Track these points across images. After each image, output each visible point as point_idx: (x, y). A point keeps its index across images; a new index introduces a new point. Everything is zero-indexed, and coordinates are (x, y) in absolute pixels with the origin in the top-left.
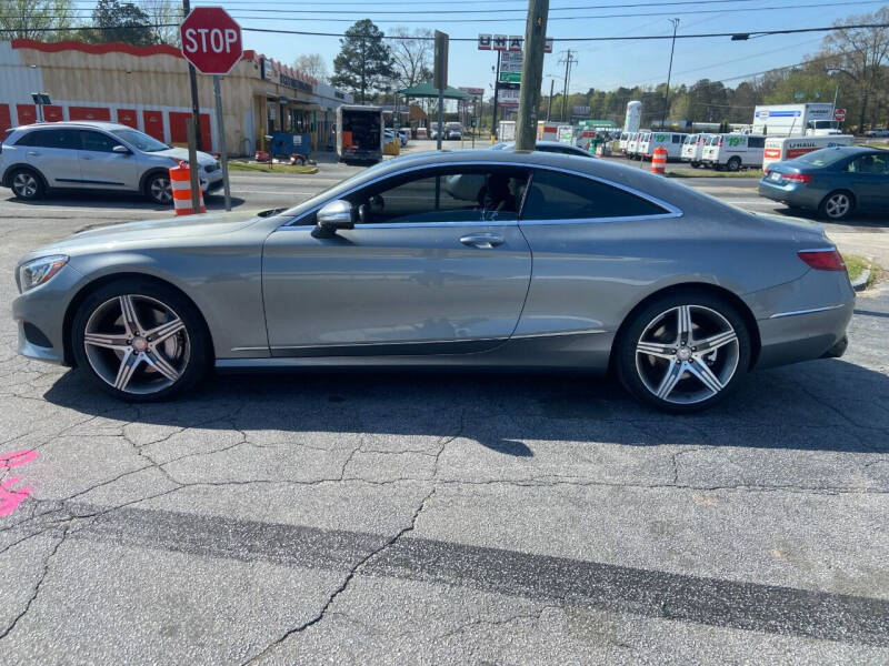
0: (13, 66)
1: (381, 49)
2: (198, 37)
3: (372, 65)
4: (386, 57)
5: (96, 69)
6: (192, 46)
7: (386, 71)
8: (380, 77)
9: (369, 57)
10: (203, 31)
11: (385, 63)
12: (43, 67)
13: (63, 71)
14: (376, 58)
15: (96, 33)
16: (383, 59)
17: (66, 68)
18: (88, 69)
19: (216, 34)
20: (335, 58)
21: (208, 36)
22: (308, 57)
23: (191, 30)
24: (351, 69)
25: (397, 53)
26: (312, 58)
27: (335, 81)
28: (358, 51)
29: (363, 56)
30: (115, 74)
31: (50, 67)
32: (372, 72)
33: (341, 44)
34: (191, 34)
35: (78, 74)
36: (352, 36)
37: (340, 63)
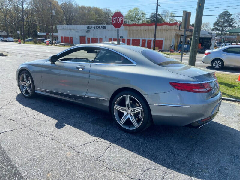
0: (122, 30)
1: (230, 19)
2: (115, 20)
3: (226, 24)
4: (232, 21)
5: (139, 30)
6: (114, 22)
7: (231, 26)
8: (229, 28)
9: (226, 21)
10: (116, 18)
11: (231, 23)
12: (128, 30)
13: (132, 31)
14: (228, 22)
15: (149, 22)
16: (231, 22)
17: (133, 30)
18: (137, 30)
19: (119, 19)
20: (214, 23)
21: (117, 19)
22: (206, 23)
23: (114, 18)
24: (219, 26)
25: (236, 20)
26: (207, 23)
27: (213, 30)
28: (222, 20)
29: (224, 22)
30: (143, 31)
31: (129, 30)
32: (226, 26)
33: (217, 19)
34: (114, 19)
35: (135, 31)
36: (221, 16)
37: (216, 24)
